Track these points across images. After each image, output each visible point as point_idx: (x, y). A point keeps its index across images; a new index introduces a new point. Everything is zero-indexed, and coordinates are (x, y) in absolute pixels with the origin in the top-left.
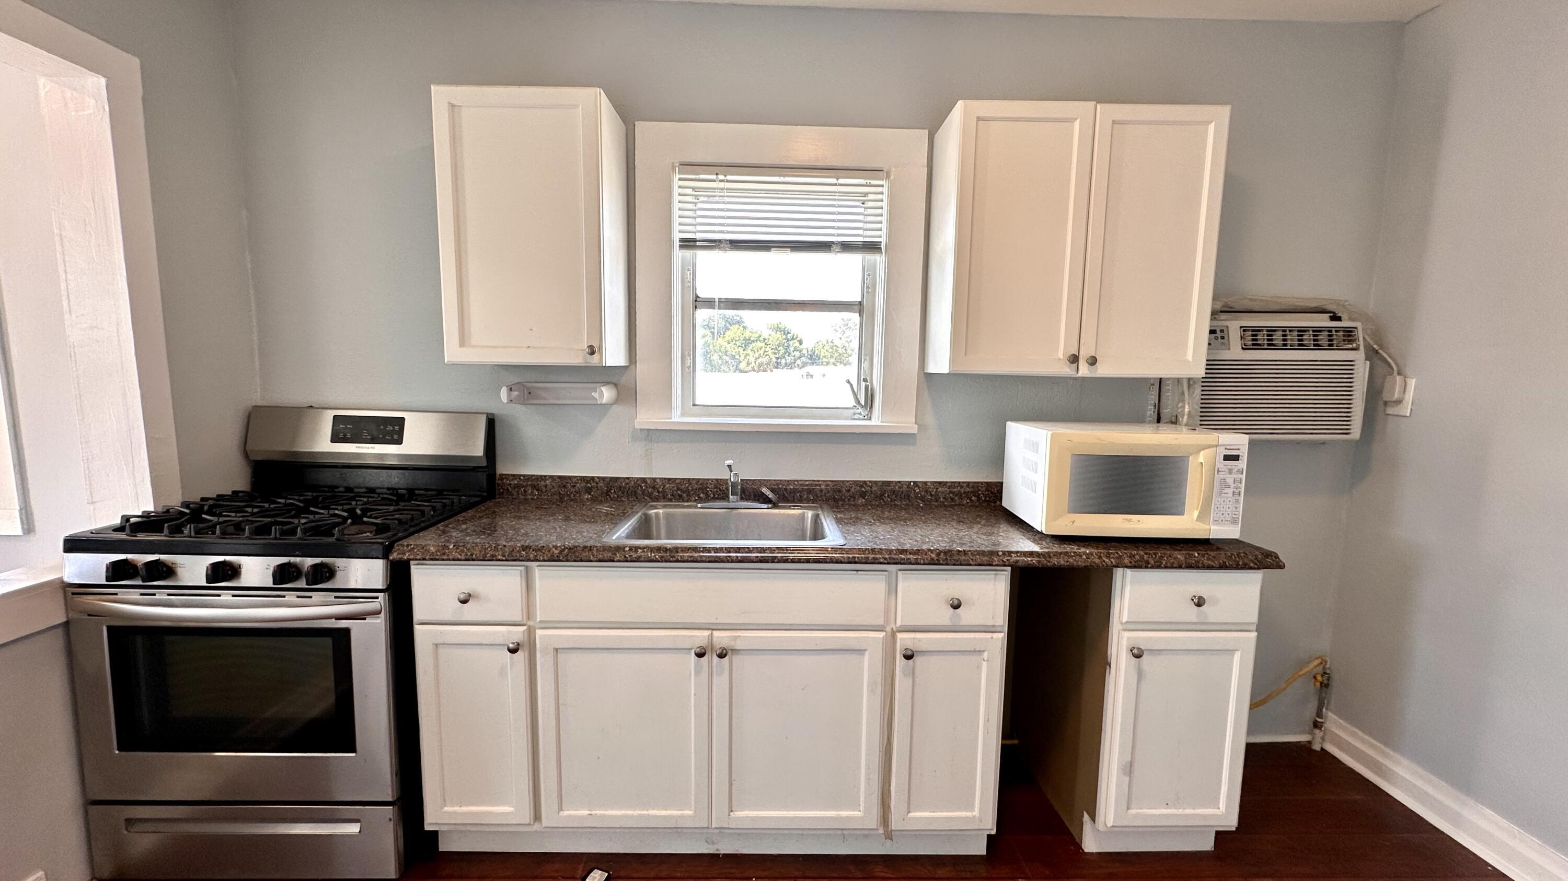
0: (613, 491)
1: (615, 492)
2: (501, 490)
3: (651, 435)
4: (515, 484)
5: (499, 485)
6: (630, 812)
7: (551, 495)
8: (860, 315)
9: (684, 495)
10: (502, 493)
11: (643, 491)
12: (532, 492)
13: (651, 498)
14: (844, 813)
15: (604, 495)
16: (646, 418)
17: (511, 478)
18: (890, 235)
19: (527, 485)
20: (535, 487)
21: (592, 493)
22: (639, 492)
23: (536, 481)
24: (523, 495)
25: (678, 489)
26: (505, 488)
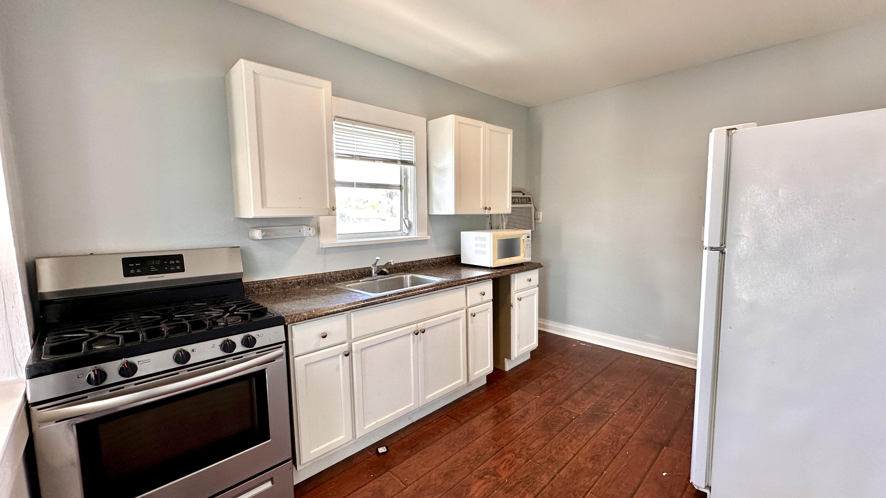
0: (311, 282)
1: (312, 282)
2: (248, 292)
3: (327, 251)
4: (256, 287)
5: (246, 289)
6: (391, 414)
7: (278, 289)
8: (401, 191)
9: (346, 278)
10: (249, 293)
11: (326, 279)
12: (267, 290)
13: (330, 282)
14: (457, 382)
15: (307, 285)
16: (325, 241)
17: (252, 284)
18: (417, 158)
19: (264, 286)
20: (268, 286)
21: (301, 285)
22: (324, 280)
23: (268, 284)
24: (261, 292)
25: (343, 276)
26: (251, 290)
